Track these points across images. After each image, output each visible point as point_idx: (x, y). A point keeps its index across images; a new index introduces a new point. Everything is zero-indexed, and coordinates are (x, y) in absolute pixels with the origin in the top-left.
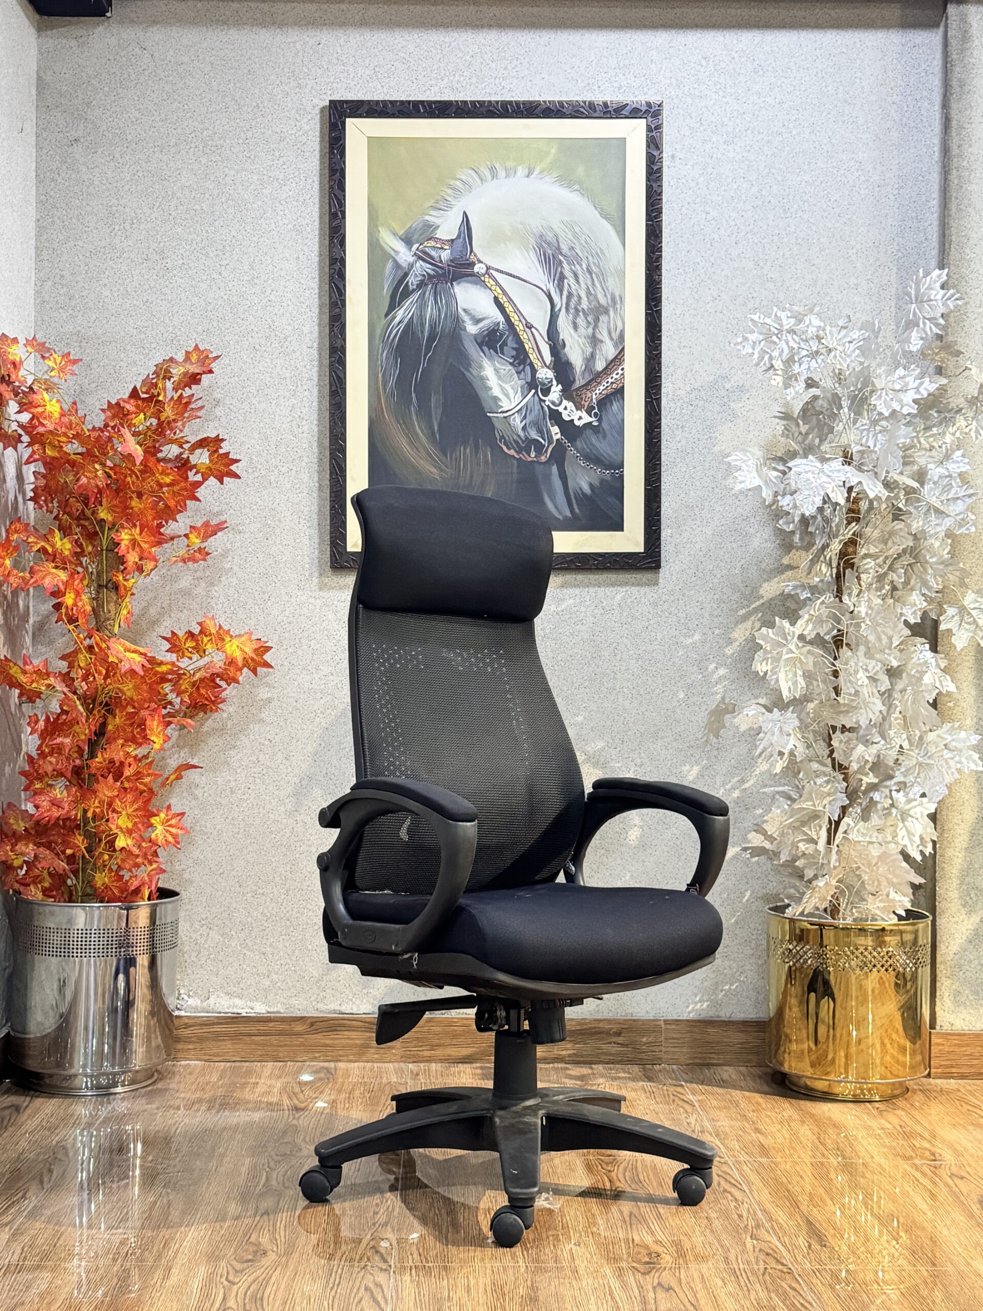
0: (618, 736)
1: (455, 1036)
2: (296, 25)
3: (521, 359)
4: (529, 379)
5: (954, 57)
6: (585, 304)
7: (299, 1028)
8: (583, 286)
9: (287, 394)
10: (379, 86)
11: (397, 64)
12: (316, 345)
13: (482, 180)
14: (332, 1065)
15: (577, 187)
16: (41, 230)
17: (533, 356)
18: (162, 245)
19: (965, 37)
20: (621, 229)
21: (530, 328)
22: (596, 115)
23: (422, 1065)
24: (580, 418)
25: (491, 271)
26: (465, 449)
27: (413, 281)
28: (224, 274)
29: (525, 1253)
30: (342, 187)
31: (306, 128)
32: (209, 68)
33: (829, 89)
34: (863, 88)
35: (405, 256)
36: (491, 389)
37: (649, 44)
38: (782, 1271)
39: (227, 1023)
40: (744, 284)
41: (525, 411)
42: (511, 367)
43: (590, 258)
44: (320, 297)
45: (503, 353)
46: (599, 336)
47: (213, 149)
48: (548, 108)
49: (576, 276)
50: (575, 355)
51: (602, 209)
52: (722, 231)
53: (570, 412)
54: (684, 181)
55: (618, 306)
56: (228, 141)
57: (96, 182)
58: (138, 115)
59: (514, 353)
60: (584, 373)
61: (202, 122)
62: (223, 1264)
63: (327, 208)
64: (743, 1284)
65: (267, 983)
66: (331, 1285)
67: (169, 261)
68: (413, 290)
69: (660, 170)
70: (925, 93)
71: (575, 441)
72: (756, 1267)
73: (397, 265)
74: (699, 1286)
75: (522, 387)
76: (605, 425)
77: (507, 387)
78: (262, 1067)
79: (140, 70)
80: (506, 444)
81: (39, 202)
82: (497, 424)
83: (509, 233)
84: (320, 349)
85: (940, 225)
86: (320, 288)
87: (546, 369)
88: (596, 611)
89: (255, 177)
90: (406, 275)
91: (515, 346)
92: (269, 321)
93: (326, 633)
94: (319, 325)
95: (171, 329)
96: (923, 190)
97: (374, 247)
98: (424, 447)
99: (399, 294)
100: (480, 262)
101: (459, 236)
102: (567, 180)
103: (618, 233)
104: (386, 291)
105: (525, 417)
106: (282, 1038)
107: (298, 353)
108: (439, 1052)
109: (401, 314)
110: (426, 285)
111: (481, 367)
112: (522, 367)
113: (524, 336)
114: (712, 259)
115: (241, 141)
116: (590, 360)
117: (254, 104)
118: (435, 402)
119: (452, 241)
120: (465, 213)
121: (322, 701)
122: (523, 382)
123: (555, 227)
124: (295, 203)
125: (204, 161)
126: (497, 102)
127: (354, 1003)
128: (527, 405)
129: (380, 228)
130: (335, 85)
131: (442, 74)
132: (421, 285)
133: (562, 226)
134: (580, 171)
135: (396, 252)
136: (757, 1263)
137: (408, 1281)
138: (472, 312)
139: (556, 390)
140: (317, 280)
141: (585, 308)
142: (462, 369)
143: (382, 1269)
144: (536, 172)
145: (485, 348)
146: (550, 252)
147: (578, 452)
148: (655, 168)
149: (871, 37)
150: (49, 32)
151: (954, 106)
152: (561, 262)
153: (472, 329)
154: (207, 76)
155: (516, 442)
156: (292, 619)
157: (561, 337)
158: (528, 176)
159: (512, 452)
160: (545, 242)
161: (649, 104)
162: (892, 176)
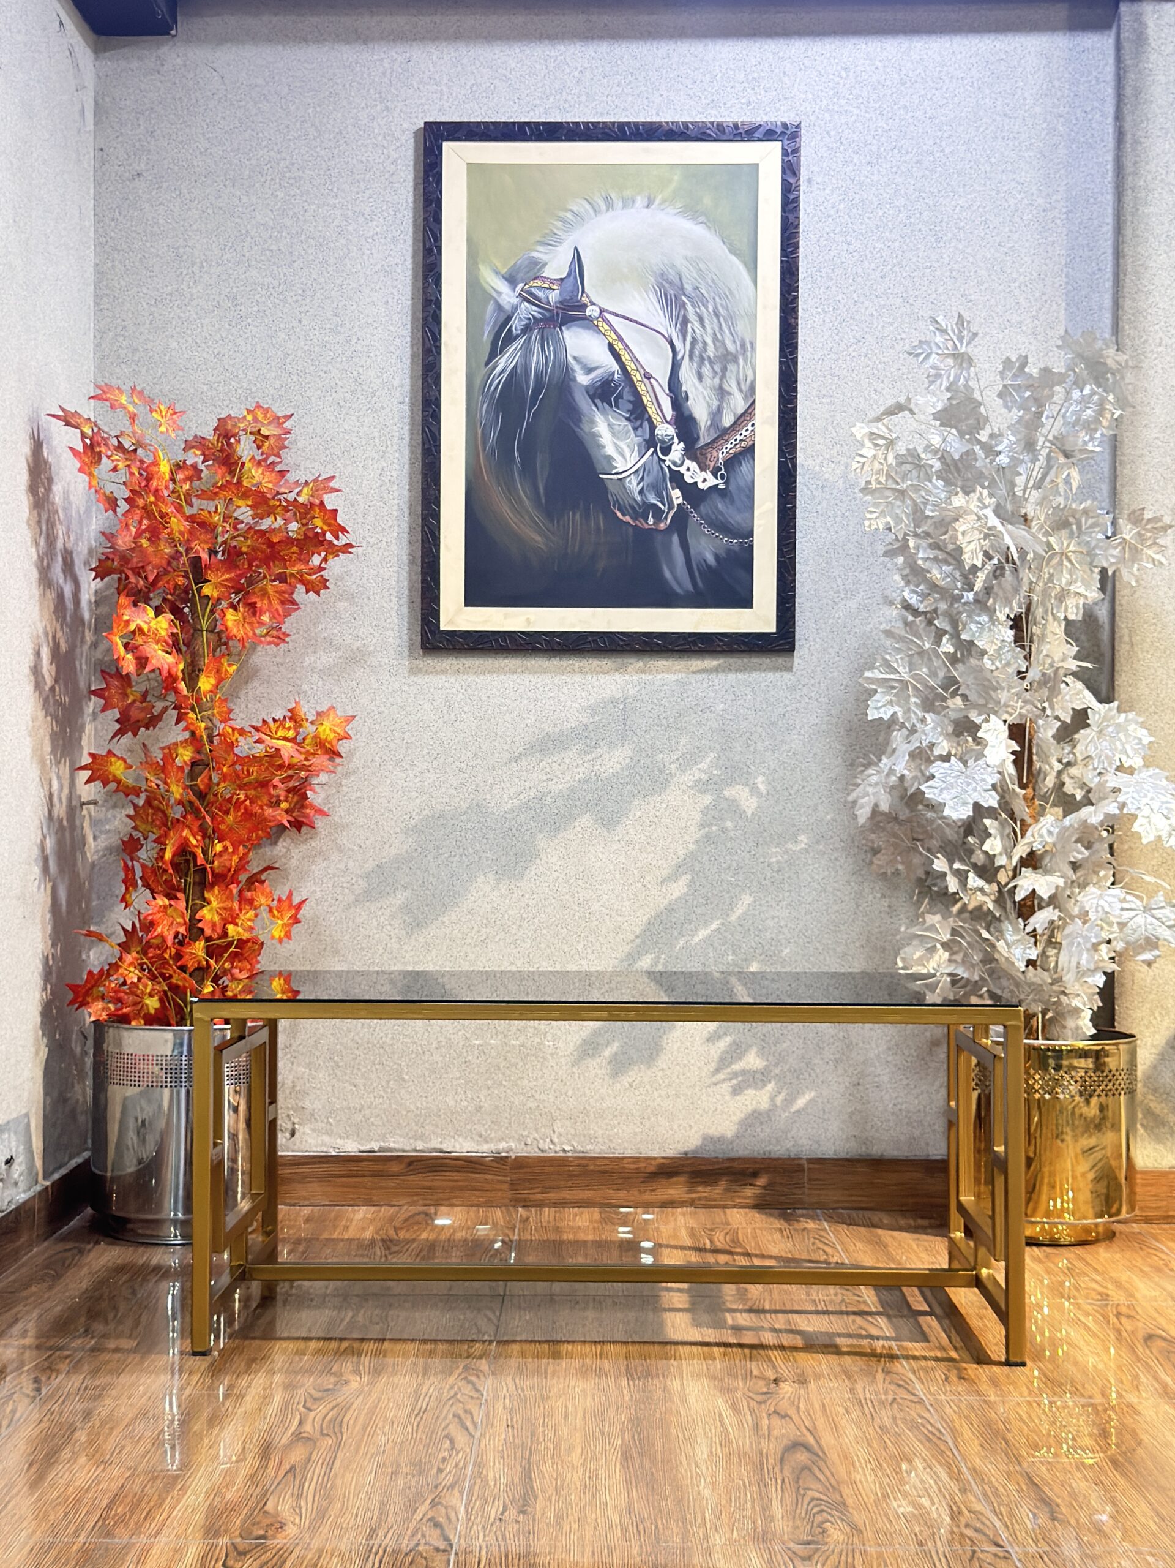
0: (752, 837)
1: (571, 1176)
2: (382, 39)
3: (638, 413)
4: (647, 436)
5: (1129, 62)
6: (711, 351)
7: (395, 1168)
8: (709, 331)
9: (376, 456)
10: (476, 107)
11: (496, 82)
12: (407, 400)
13: (595, 211)
14: (432, 1210)
15: (702, 219)
16: (100, 274)
17: (652, 411)
18: (235, 290)
19: (1141, 39)
20: (752, 266)
21: (649, 378)
22: (725, 138)
23: (533, 1210)
24: (705, 480)
25: (606, 314)
26: (574, 515)
27: (516, 324)
28: (304, 322)
29: (631, 1383)
30: (438, 220)
31: (396, 156)
32: (286, 90)
33: (987, 100)
34: (1025, 99)
35: (508, 296)
36: (604, 447)
37: (781, 54)
38: (911, 1401)
39: (314, 1163)
40: (892, 324)
41: (642, 473)
42: (626, 423)
43: (717, 299)
44: (412, 346)
45: (617, 406)
46: (726, 387)
47: (292, 181)
48: (671, 130)
49: (701, 320)
50: (700, 409)
51: (731, 244)
52: (866, 264)
53: (694, 474)
54: (822, 208)
55: (749, 354)
56: (307, 172)
57: (161, 221)
58: (208, 145)
59: (630, 407)
60: (708, 430)
61: (279, 152)
62: (301, 1391)
63: (421, 245)
64: (867, 1411)
65: (359, 1117)
66: (416, 1412)
67: (242, 308)
68: (517, 336)
69: (797, 200)
70: (1096, 104)
71: (699, 506)
72: (883, 1397)
73: (499, 308)
74: (819, 1413)
75: (639, 446)
76: (732, 487)
77: (623, 445)
78: (354, 1212)
79: (209, 94)
80: (620, 510)
81: (99, 245)
82: (610, 487)
83: (625, 270)
84: (412, 404)
85: (1113, 253)
86: (413, 338)
87: (666, 425)
88: (727, 697)
89: (338, 212)
90: (509, 319)
91: (632, 398)
92: (355, 373)
93: (421, 724)
94: (412, 378)
95: (245, 385)
96: (1095, 214)
97: (475, 289)
98: (527, 511)
99: (502, 339)
100: (593, 304)
101: (569, 275)
102: (692, 211)
103: (749, 270)
104: (487, 337)
105: (642, 479)
106: (376, 1179)
107: (388, 409)
108: (552, 1195)
109: (505, 362)
110: (532, 330)
111: (593, 422)
112: (639, 423)
113: (641, 388)
114: (855, 296)
115: (322, 172)
116: (717, 414)
117: (337, 130)
118: (542, 462)
119: (562, 280)
120: (576, 248)
121: (418, 801)
122: (640, 439)
123: (678, 263)
124: (383, 241)
125: (281, 194)
126: (613, 123)
127: (456, 1141)
128: (644, 464)
129: (481, 267)
130: (426, 107)
131: (548, 91)
132: (527, 329)
133: (686, 263)
134: (707, 201)
135: (499, 293)
136: (886, 1393)
137: (501, 1408)
138: (583, 360)
139: (678, 448)
140: (409, 327)
141: (712, 355)
142: (572, 425)
143: (472, 1397)
144: (657, 202)
145: (598, 401)
146: (672, 292)
147: (702, 519)
148: (792, 197)
149: (1034, 42)
150: (107, 54)
151: (1128, 118)
152: (684, 305)
153: (583, 379)
154: (283, 101)
155: (633, 508)
156: (383, 709)
157: (684, 388)
158: (648, 207)
159: (627, 519)
160: (667, 281)
161: (785, 125)
162: (1059, 198)
